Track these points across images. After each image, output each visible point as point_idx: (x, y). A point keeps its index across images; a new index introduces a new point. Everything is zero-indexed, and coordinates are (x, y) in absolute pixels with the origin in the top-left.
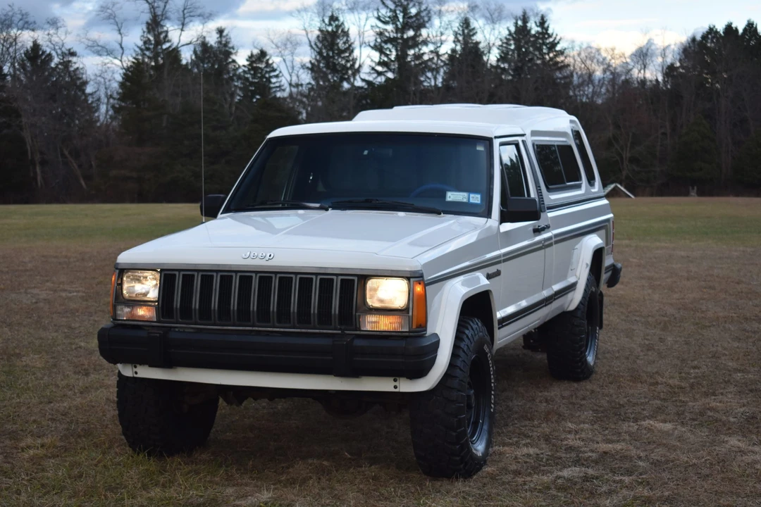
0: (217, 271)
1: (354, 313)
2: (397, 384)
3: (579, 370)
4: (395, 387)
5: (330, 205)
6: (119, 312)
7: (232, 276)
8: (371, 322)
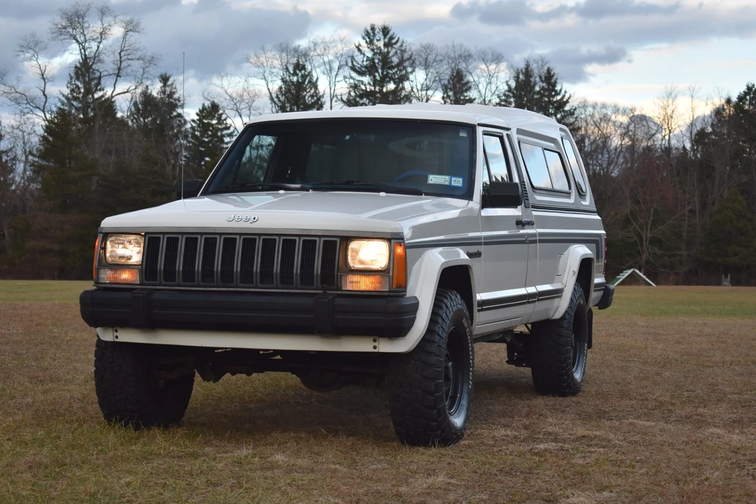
0: (202, 234)
1: (336, 273)
2: (376, 344)
3: (565, 384)
4: (375, 347)
5: (311, 187)
6: (102, 276)
7: (216, 238)
8: (352, 282)
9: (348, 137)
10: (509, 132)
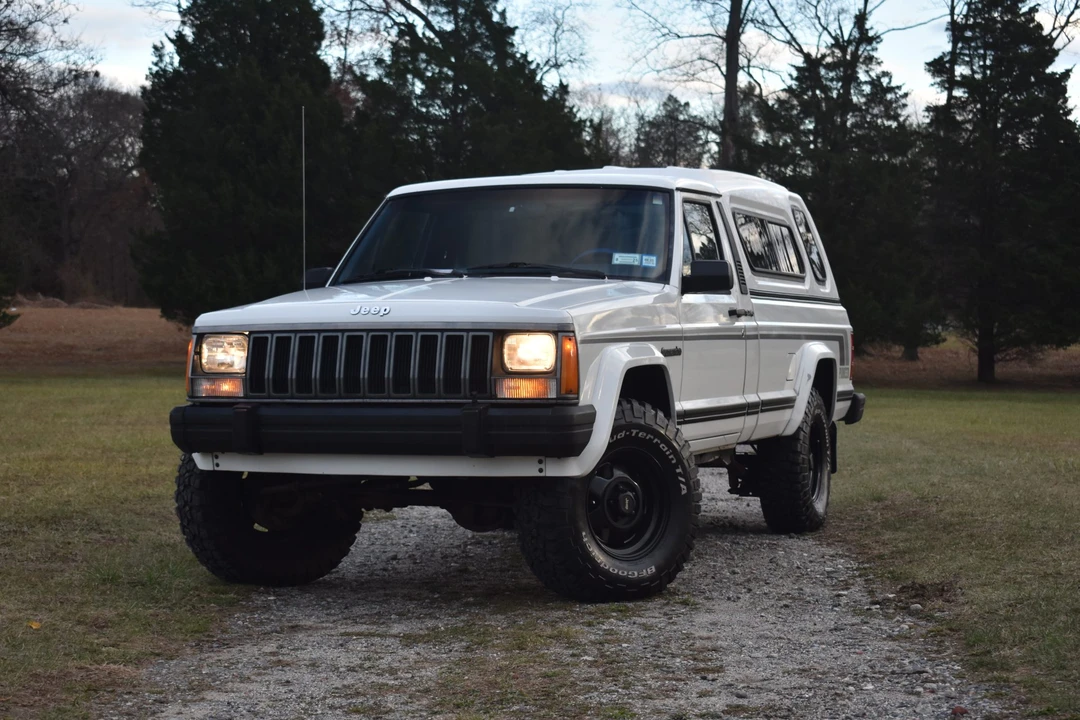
0: (319, 331)
1: (488, 377)
2: (542, 466)
4: (541, 471)
5: (466, 272)
6: (197, 388)
7: (337, 337)
8: (510, 388)
9: (512, 209)
10: (719, 200)
